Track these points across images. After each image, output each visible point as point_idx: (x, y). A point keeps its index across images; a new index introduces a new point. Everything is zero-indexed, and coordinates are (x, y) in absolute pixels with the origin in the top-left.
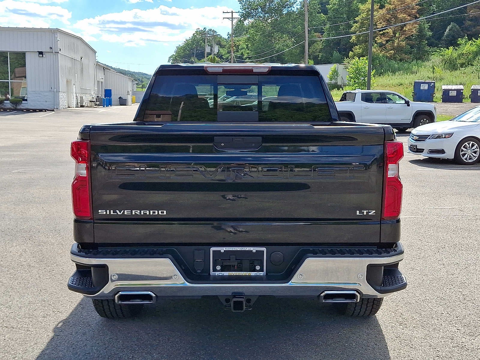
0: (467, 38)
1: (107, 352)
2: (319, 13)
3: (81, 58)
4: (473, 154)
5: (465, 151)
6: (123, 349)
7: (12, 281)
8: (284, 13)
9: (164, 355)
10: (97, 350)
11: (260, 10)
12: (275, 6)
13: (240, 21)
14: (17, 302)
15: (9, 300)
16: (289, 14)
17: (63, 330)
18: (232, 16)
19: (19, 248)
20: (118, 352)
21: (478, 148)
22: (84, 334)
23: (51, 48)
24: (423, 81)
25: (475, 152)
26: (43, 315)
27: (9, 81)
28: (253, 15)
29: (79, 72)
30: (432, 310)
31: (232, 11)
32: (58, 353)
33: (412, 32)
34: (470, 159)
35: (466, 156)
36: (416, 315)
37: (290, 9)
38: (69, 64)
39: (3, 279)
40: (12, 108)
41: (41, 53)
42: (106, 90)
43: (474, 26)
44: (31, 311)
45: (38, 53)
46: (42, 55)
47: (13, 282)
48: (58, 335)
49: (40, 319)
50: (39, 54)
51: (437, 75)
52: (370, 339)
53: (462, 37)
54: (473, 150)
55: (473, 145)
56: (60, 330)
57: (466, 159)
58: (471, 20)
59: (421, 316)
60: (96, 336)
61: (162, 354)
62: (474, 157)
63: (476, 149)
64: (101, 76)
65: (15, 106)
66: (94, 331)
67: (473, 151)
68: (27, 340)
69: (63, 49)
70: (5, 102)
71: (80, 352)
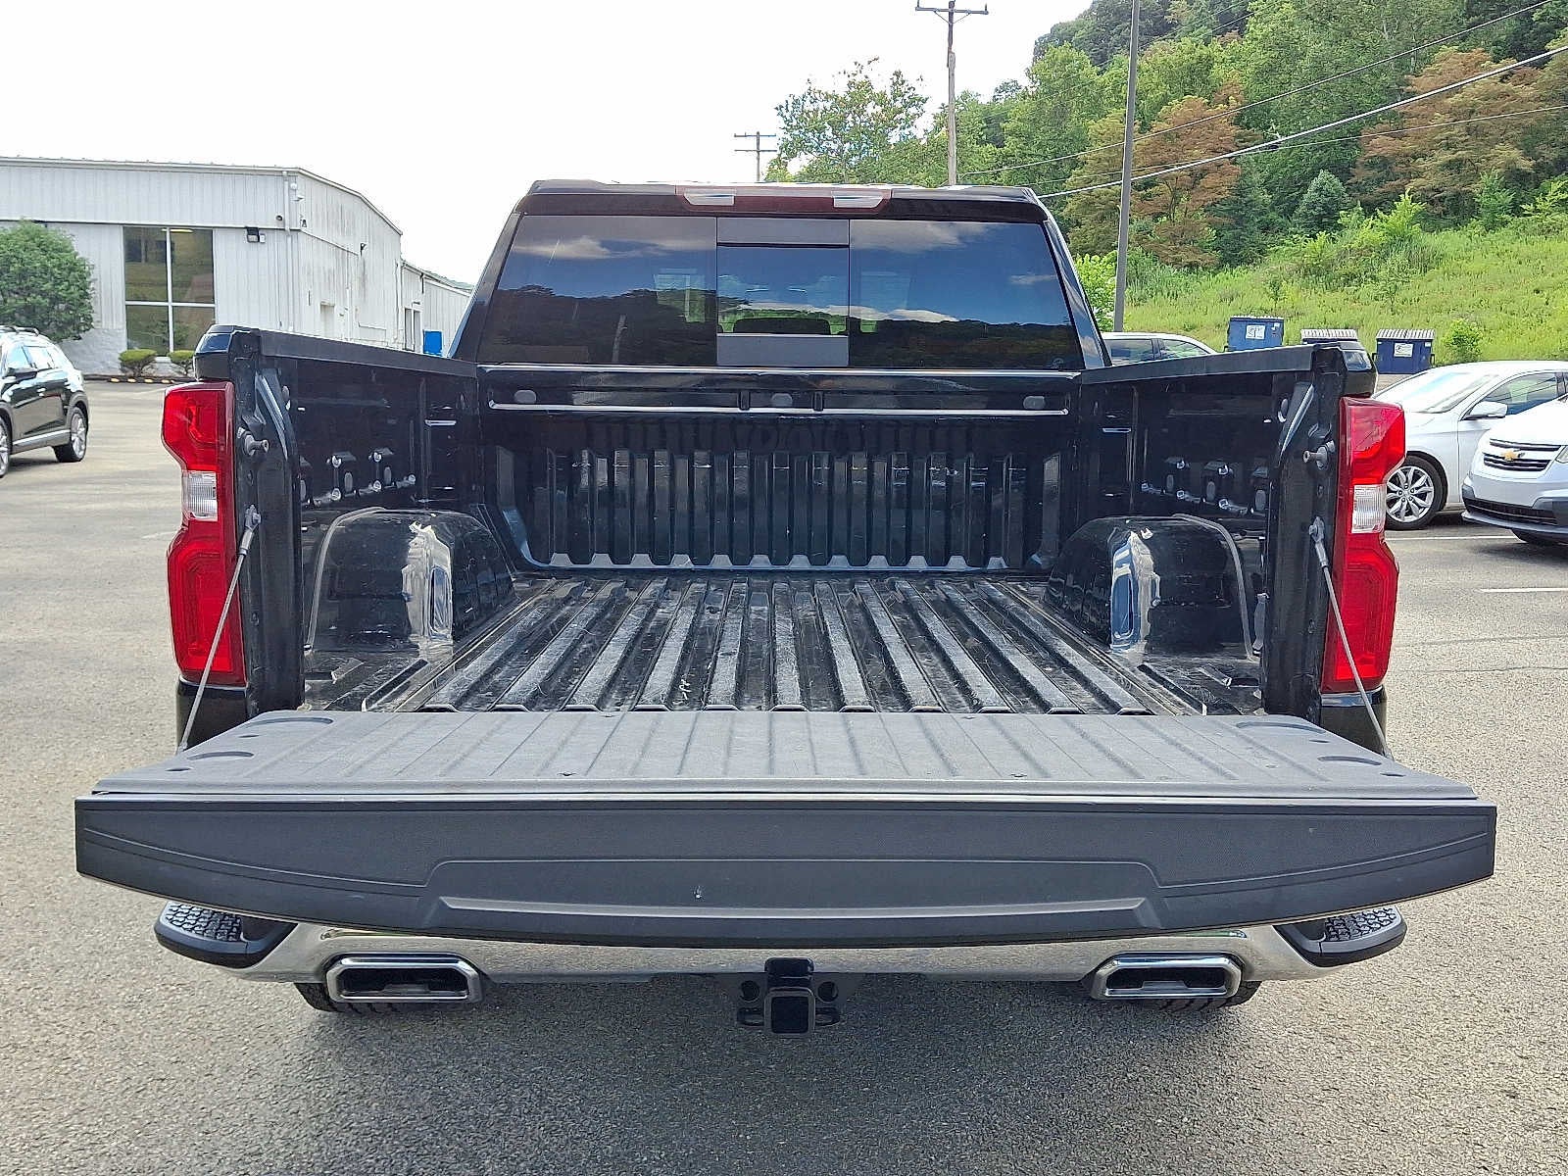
0: (1361, 209)
1: (320, 1150)
2: (981, 143)
3: (362, 248)
4: (1419, 501)
5: (1395, 492)
6: (380, 1138)
7: (57, 873)
8: (892, 141)
9: (522, 1165)
10: (287, 1141)
11: (829, 133)
12: (868, 124)
13: (778, 161)
14: (53, 948)
15: (30, 938)
16: (905, 145)
17: (184, 1059)
18: (758, 144)
19: (105, 762)
20: (358, 1150)
21: (1431, 483)
22: (254, 1073)
23: (280, 218)
24: (1253, 317)
25: (1422, 496)
26: (127, 997)
27: (170, 304)
28: (812, 147)
29: (356, 284)
30: (1418, 984)
31: (758, 133)
32: (150, 1150)
33: (1220, 193)
34: (1407, 515)
35: (1398, 505)
36: (1371, 1001)
37: (906, 131)
38: (328, 261)
39: (30, 865)
40: (178, 375)
41: (253, 231)
42: (427, 334)
43: (1379, 181)
44: (92, 980)
45: (246, 230)
46: (255, 237)
47: (57, 876)
48: (163, 1076)
49: (114, 1014)
50: (249, 234)
51: (1286, 304)
52: (1235, 1098)
53: (1350, 209)
54: (1417, 488)
55: (1416, 477)
56: (174, 1059)
57: (1397, 514)
58: (1372, 165)
59: (1387, 1008)
60: (292, 1081)
61: (513, 1160)
62: (1420, 507)
63: (1424, 485)
64: (413, 293)
65: (183, 371)
66: (287, 1061)
67: (1416, 492)
68: (53, 1096)
69: (314, 221)
70: (158, 359)
71: (225, 1150)
